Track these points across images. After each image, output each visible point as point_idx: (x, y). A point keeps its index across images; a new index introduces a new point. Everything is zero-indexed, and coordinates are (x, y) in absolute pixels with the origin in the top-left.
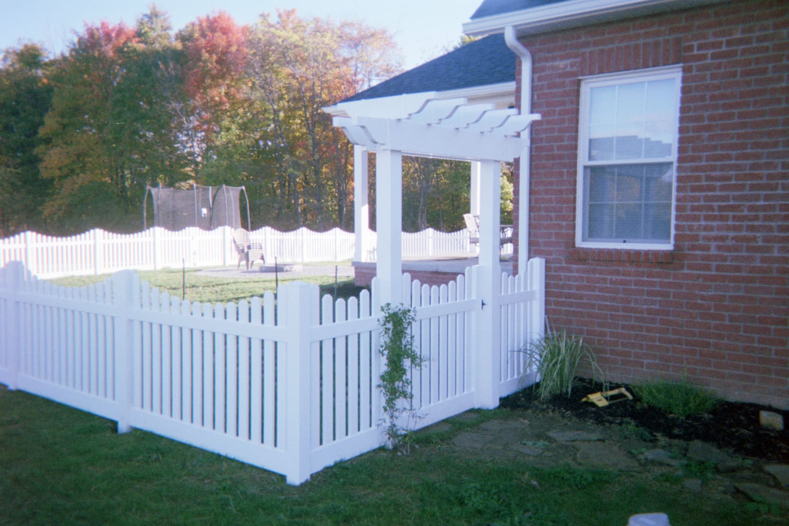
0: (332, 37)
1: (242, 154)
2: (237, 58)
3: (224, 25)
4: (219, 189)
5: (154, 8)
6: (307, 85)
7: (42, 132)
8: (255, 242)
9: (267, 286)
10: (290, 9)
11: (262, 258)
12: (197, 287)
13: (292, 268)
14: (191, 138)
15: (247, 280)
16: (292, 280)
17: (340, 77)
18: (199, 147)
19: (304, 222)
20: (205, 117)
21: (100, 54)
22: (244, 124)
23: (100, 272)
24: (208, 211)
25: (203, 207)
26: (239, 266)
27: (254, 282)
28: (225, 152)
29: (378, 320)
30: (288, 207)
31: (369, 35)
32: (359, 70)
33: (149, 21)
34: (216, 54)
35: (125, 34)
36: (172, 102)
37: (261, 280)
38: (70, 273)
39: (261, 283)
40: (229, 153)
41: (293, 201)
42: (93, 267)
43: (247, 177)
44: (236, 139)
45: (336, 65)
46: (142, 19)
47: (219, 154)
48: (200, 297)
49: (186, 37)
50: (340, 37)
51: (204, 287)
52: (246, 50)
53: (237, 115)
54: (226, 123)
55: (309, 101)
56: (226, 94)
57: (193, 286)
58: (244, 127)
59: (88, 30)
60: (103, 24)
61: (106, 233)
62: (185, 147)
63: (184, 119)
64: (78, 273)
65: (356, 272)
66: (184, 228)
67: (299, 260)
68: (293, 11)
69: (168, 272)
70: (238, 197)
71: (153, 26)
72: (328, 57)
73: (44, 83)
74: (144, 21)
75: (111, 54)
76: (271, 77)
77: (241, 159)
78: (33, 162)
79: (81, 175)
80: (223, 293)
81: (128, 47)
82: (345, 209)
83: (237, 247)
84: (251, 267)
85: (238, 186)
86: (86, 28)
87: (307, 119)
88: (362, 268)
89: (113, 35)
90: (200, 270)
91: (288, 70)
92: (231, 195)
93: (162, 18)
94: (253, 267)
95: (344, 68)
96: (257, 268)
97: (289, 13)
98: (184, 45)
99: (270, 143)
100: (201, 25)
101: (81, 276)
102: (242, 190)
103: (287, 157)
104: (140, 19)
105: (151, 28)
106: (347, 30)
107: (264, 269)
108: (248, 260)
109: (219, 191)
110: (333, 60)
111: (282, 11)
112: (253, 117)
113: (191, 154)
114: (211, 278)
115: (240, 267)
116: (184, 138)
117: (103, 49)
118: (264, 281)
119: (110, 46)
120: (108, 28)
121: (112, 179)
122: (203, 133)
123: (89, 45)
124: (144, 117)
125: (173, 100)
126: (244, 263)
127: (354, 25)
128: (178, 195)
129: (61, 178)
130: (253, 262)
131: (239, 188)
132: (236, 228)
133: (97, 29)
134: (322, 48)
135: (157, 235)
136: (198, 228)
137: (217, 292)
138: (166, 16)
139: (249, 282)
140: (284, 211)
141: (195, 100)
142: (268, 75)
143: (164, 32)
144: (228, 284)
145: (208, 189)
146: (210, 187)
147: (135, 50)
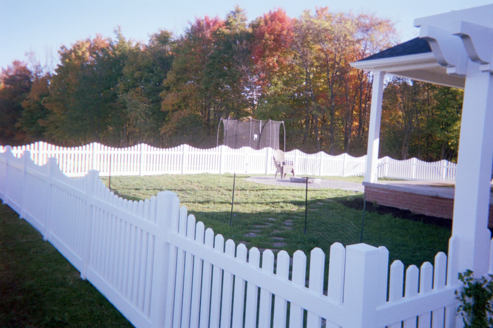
0: (352, 24)
1: (283, 101)
2: (286, 38)
3: (281, 17)
4: (266, 122)
5: (237, 7)
6: (331, 56)
7: (165, 83)
8: (288, 160)
9: (295, 194)
10: (324, 7)
11: (293, 172)
12: (246, 190)
13: (313, 181)
14: (252, 90)
15: (281, 188)
16: (314, 190)
17: (354, 51)
18: (256, 95)
19: (320, 147)
20: (262, 76)
21: (202, 35)
22: (287, 81)
23: (185, 173)
24: (258, 136)
25: (255, 133)
26: (276, 175)
27: (286, 190)
28: (273, 98)
29: (456, 292)
30: (311, 136)
31: (377, 23)
32: (368, 47)
33: (233, 15)
34: (274, 35)
35: (218, 23)
36: (242, 65)
37: (291, 188)
38: (166, 172)
39: (291, 191)
40: (275, 99)
41: (313, 133)
42: (180, 169)
43: (285, 116)
44: (281, 91)
45: (353, 43)
46: (230, 14)
47: (269, 100)
48: (246, 199)
49: (255, 25)
50: (357, 24)
51: (251, 190)
52: (292, 34)
53: (283, 75)
54: (275, 80)
55: (331, 67)
56: (277, 61)
57: (243, 189)
58: (286, 83)
59: (197, 21)
60: (206, 18)
61: (191, 147)
62: (248, 95)
63: (249, 76)
64: (171, 172)
65: (365, 190)
66: (241, 147)
67: (317, 174)
68: (326, 8)
69: (228, 177)
70: (279, 129)
71: (236, 18)
72: (348, 37)
73: (169, 54)
74: (230, 16)
75: (208, 35)
76: (307, 51)
77: (283, 104)
78: (159, 101)
79: (185, 110)
80: (263, 197)
81: (219, 31)
82: (349, 140)
83: (275, 162)
84: (284, 177)
85: (279, 121)
86: (196, 20)
87: (329, 79)
88: (371, 187)
89: (211, 24)
90: (249, 177)
91: (318, 47)
92: (274, 127)
93: (242, 13)
94: (286, 177)
95: (357, 45)
96: (287, 178)
97: (323, 10)
98: (253, 30)
99: (302, 95)
100: (265, 17)
101: (172, 175)
102: (282, 124)
103: (313, 103)
104: (228, 14)
105: (235, 20)
106: (362, 20)
107: (293, 180)
108: (282, 172)
109: (267, 124)
110: (351, 39)
111: (319, 8)
112: (293, 76)
113: (252, 100)
114: (256, 183)
115: (277, 177)
116: (248, 90)
117: (204, 33)
118: (294, 190)
119: (209, 31)
120: (208, 20)
121: (202, 114)
122: (260, 87)
123: (197, 30)
124: (225, 75)
125: (243, 65)
126: (279, 173)
127: (367, 17)
128: (240, 125)
129: (172, 111)
130: (285, 174)
131: (281, 122)
132: (276, 149)
133: (203, 21)
134: (344, 31)
135: (224, 150)
136: (250, 148)
137: (259, 196)
138: (244, 12)
139: (283, 190)
140: (307, 139)
141: (257, 65)
142: (305, 49)
143: (242, 22)
144: (267, 190)
145: (259, 122)
146: (261, 121)
147: (223, 33)
